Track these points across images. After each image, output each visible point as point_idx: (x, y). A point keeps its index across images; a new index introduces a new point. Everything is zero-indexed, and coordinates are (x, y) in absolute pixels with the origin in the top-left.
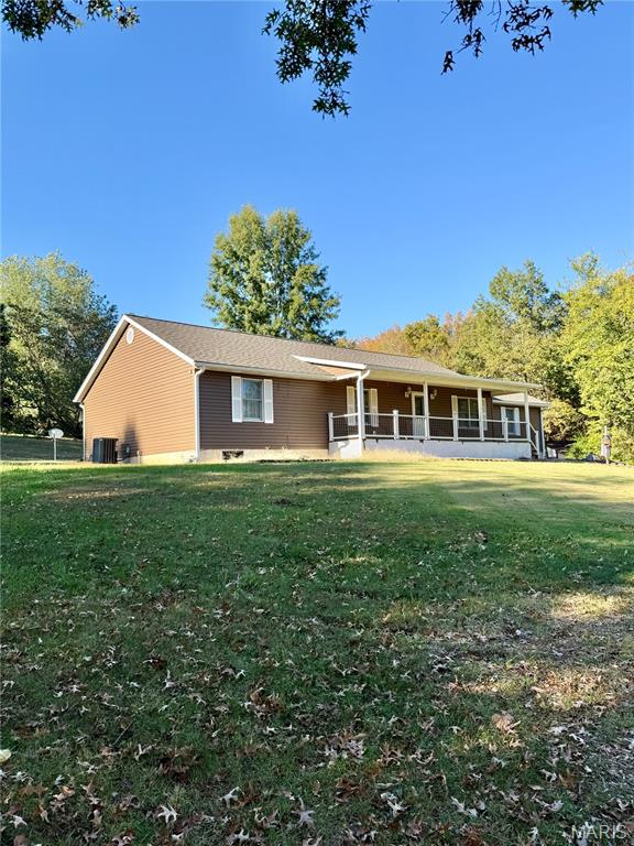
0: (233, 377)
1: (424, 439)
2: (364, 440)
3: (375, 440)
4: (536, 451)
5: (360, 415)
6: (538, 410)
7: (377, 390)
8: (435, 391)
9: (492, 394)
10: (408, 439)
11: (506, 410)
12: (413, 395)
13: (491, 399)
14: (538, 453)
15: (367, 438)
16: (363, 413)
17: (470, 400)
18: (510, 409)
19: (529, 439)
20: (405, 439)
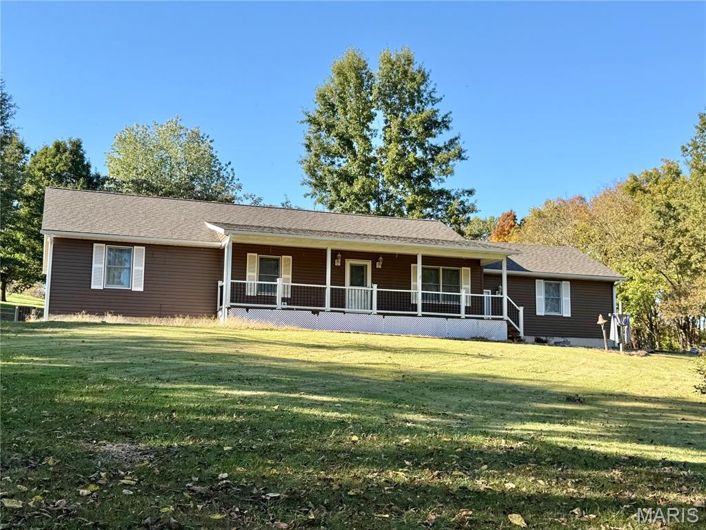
1: (324, 311)
2: (229, 308)
3: (245, 309)
4: (517, 331)
5: (226, 282)
6: (610, 284)
7: (291, 257)
8: (381, 258)
9: (482, 263)
10: (297, 309)
11: (546, 283)
12: (348, 263)
13: (481, 268)
14: (522, 334)
15: (232, 306)
16: (230, 281)
17: (443, 270)
18: (553, 282)
19: (505, 316)
20: (293, 309)
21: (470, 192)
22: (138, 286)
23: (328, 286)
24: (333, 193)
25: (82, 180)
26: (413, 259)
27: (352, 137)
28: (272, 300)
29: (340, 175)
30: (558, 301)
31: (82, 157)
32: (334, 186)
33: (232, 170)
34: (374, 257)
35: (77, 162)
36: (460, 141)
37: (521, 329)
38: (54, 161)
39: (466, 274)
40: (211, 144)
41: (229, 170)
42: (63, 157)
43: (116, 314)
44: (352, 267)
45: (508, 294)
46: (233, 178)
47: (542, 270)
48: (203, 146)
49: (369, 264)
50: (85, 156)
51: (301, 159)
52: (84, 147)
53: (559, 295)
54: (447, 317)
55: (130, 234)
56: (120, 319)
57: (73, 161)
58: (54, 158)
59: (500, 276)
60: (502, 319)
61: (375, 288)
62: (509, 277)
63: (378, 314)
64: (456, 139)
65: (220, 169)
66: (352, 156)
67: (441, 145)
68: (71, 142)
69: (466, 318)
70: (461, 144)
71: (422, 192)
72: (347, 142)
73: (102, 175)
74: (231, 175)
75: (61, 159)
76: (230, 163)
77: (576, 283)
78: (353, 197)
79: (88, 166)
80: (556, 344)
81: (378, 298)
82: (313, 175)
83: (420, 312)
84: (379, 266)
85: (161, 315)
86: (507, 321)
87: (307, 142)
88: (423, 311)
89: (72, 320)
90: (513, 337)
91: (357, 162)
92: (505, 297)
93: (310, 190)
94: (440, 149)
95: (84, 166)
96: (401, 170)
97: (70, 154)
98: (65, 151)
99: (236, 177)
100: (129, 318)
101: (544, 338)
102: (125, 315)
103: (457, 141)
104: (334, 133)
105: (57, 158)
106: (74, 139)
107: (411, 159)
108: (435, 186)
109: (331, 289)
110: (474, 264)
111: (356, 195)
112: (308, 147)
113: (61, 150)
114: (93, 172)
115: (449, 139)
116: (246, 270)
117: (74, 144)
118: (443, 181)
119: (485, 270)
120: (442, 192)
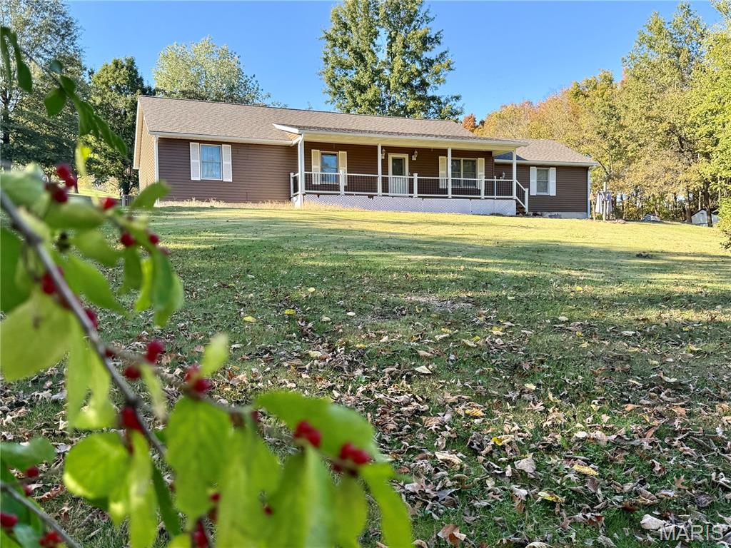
0: (191, 143)
1: (376, 195)
2: (304, 195)
3: (316, 195)
4: (523, 208)
5: (301, 174)
6: (586, 169)
7: (346, 152)
8: (416, 152)
9: (494, 154)
10: (356, 195)
11: (538, 170)
12: (391, 156)
13: (493, 159)
14: (527, 210)
15: (307, 193)
16: (304, 172)
17: (464, 161)
18: (544, 168)
19: (515, 196)
20: (353, 195)
21: (457, 98)
22: (228, 177)
23: (380, 175)
24: (350, 100)
25: (138, 91)
26: (444, 152)
27: (365, 52)
28: (336, 188)
29: (354, 84)
30: (546, 183)
31: (136, 72)
32: (350, 93)
33: (257, 81)
34: (410, 151)
35: (133, 77)
36: (449, 54)
37: (526, 206)
38: (115, 76)
39: (481, 162)
40: (240, 60)
41: (254, 82)
42: (122, 72)
43: (218, 200)
44: (394, 160)
45: (517, 179)
46: (258, 89)
47: (535, 159)
48: (233, 62)
49: (406, 157)
50: (138, 71)
51: (320, 71)
52: (137, 63)
53: (547, 178)
54: (471, 198)
55: (219, 134)
56: (222, 204)
57: (130, 75)
58: (114, 73)
59: (511, 165)
60: (511, 199)
61: (416, 176)
62: (518, 165)
63: (419, 197)
64: (446, 52)
65: (246, 81)
66: (363, 68)
67: (434, 58)
68: (126, 60)
69: (486, 198)
70: (449, 57)
71: (420, 98)
72: (360, 57)
73: (153, 88)
74: (256, 86)
75: (120, 74)
76: (254, 76)
77: (560, 168)
78: (367, 103)
79: (141, 80)
80: (551, 217)
81: (418, 185)
82: (332, 85)
83: (450, 195)
84: (414, 158)
85: (255, 201)
86: (516, 200)
87: (325, 57)
88: (452, 194)
89: (186, 206)
90: (520, 212)
91: (368, 73)
92: (515, 180)
93: (330, 98)
94: (433, 61)
95: (138, 80)
96: (405, 80)
97: (127, 69)
98: (122, 67)
99: (260, 88)
100: (229, 204)
101: (539, 213)
102: (227, 201)
103: (446, 55)
104: (349, 48)
105: (117, 73)
106: (129, 57)
107: (413, 70)
108: (430, 93)
109: (383, 178)
110: (487, 155)
111: (370, 101)
112: (326, 60)
113: (119, 66)
114: (146, 85)
115: (440, 53)
116: (311, 163)
117: (128, 61)
118: (436, 88)
119: (496, 160)
120: (433, 98)
